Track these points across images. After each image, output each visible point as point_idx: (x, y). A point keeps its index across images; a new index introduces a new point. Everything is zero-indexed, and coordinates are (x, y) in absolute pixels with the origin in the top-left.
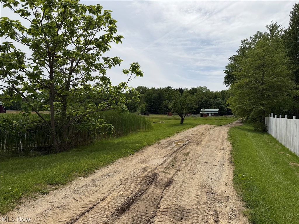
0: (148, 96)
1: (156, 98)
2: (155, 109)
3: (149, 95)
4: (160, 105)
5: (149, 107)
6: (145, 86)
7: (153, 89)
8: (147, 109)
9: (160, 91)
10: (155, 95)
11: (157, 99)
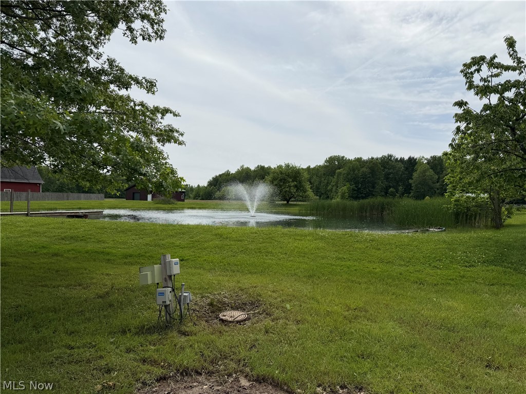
0: (352, 172)
1: (366, 175)
2: (365, 194)
3: (354, 170)
4: (374, 187)
5: (355, 190)
6: (342, 155)
7: (359, 160)
8: (351, 195)
9: (374, 164)
10: (364, 169)
11: (369, 177)
